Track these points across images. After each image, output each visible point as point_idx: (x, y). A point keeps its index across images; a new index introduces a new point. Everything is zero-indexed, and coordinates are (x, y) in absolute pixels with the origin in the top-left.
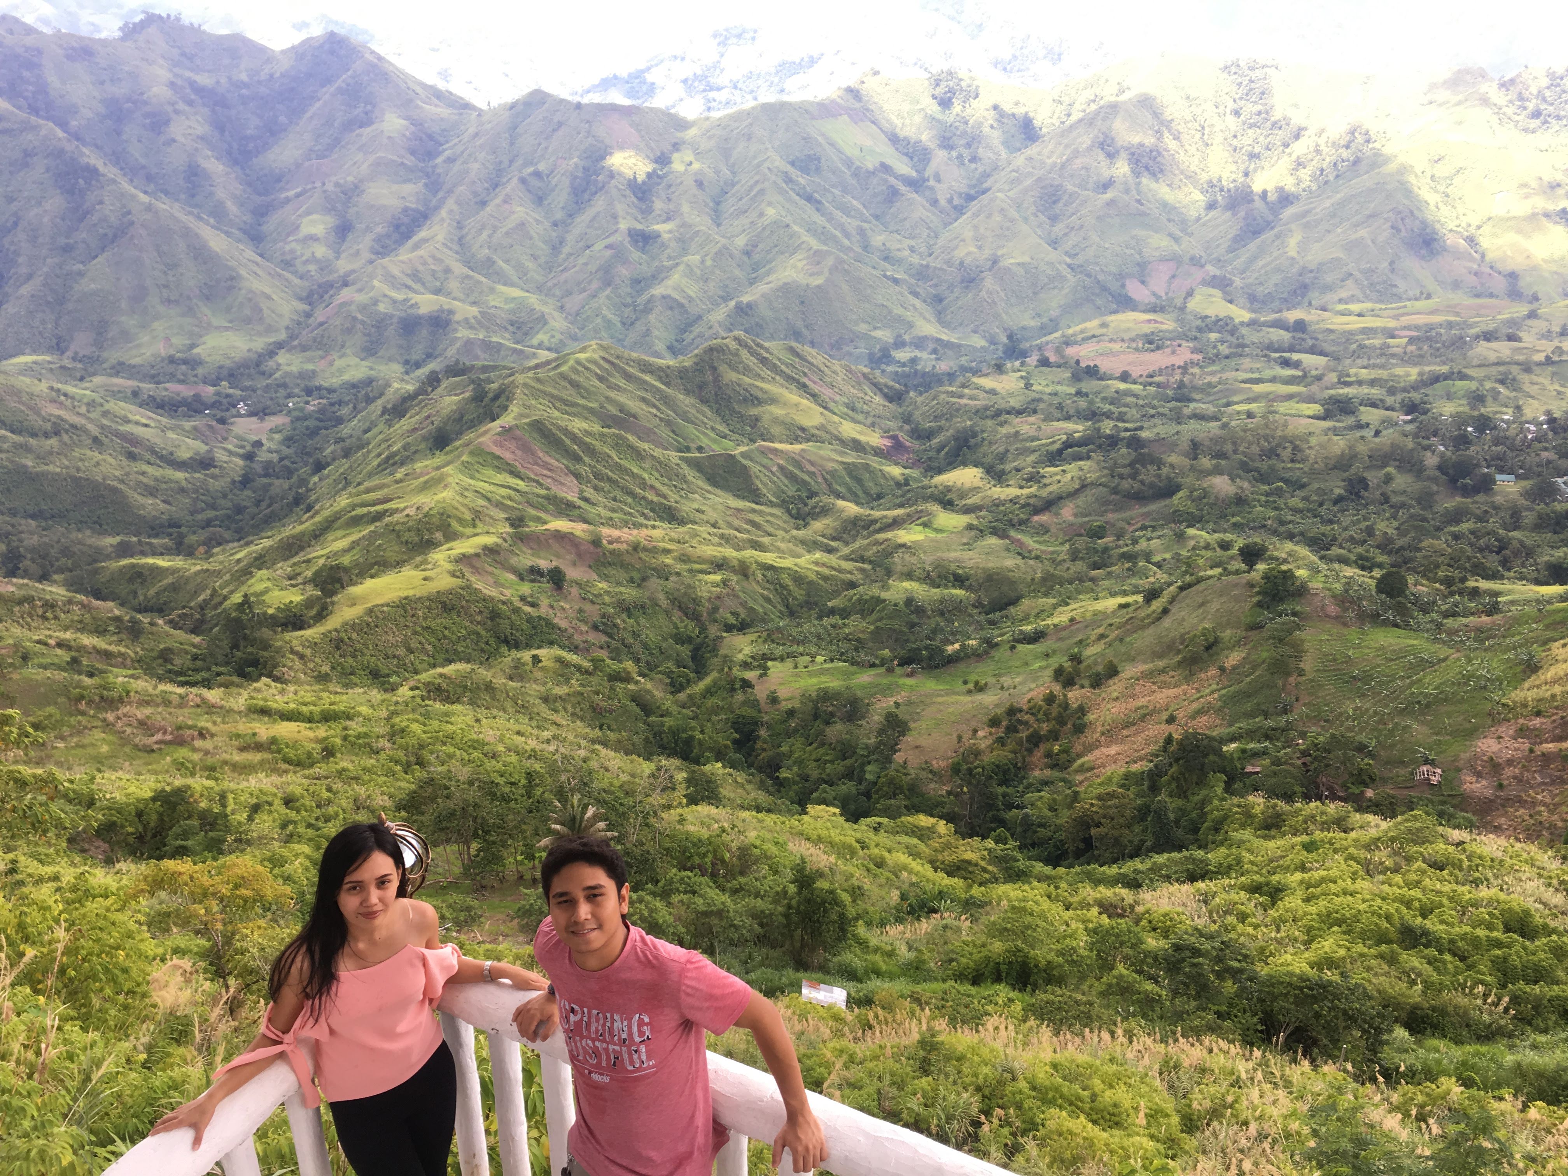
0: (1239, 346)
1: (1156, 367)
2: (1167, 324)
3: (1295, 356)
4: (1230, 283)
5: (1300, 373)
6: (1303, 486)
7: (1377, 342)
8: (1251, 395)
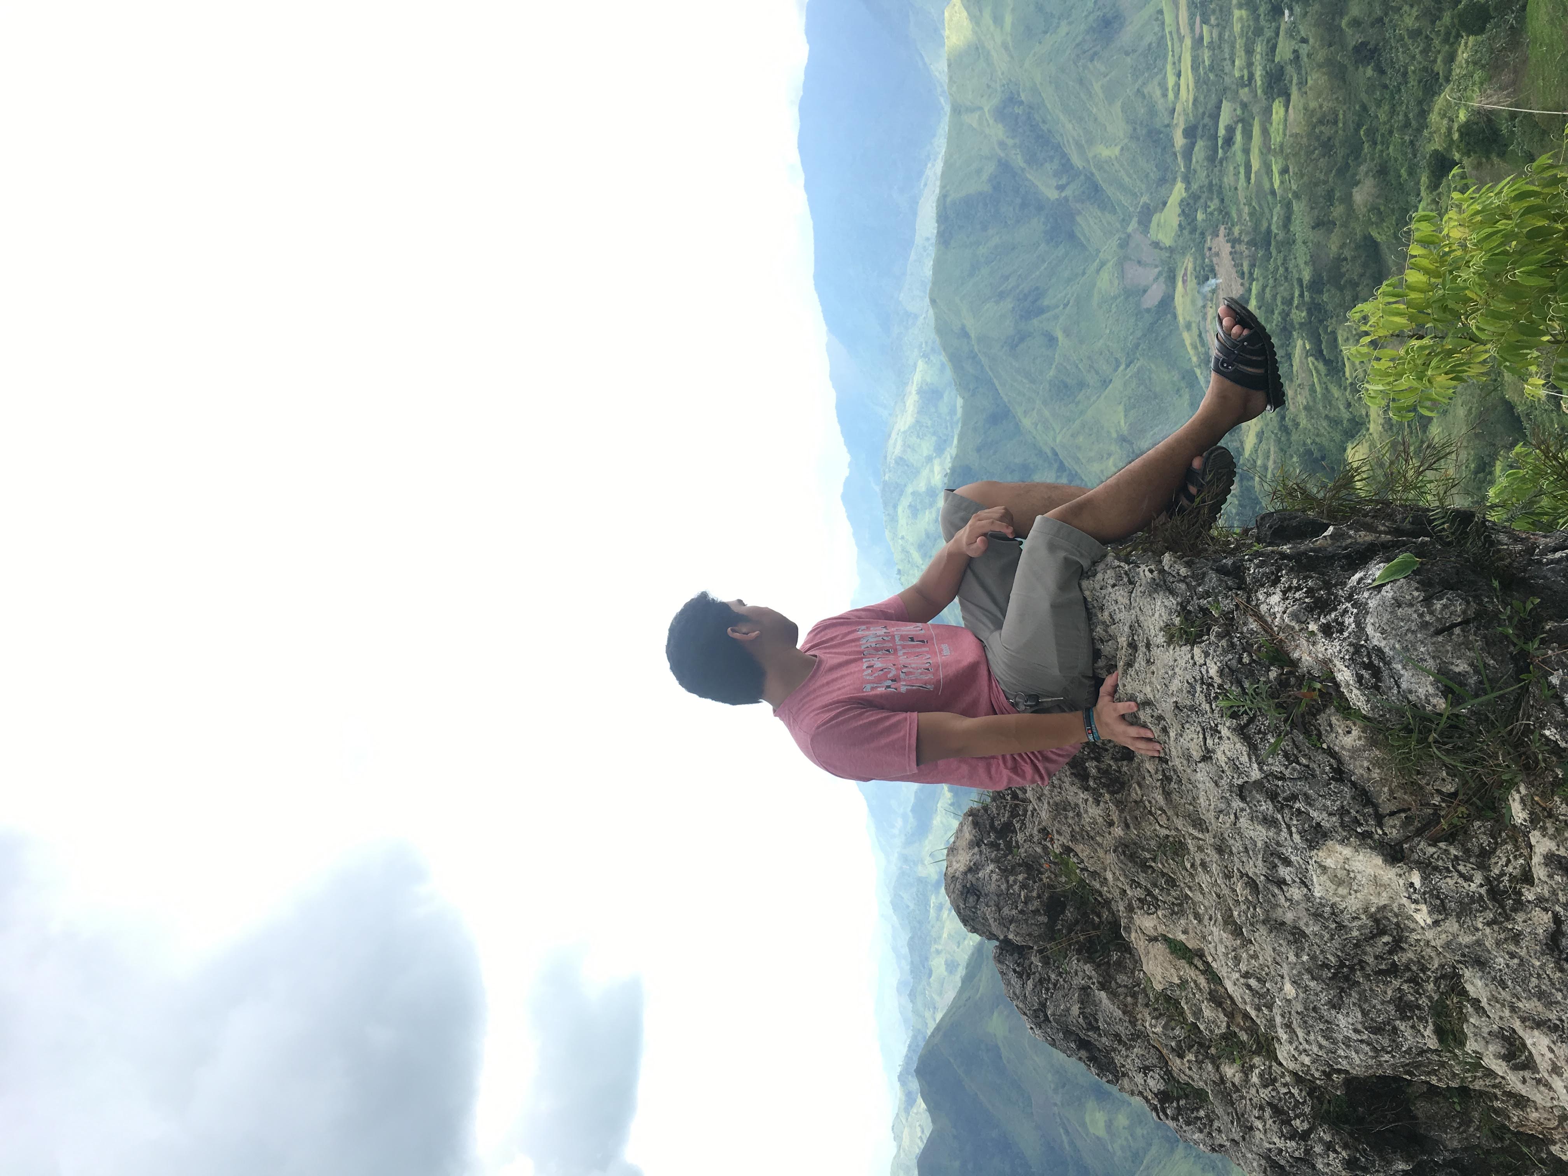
0: (1210, 190)
1: (1233, 271)
2: (1188, 263)
3: (1222, 132)
4: (1146, 206)
5: (1240, 125)
6: (1364, 108)
7: (1206, 55)
8: (1263, 171)
